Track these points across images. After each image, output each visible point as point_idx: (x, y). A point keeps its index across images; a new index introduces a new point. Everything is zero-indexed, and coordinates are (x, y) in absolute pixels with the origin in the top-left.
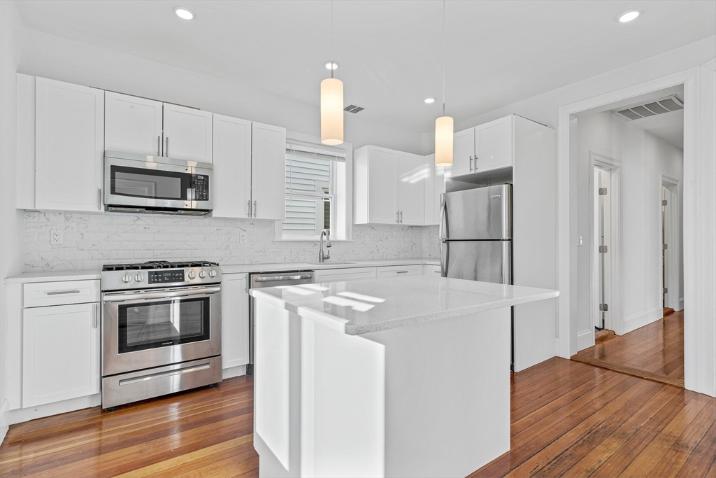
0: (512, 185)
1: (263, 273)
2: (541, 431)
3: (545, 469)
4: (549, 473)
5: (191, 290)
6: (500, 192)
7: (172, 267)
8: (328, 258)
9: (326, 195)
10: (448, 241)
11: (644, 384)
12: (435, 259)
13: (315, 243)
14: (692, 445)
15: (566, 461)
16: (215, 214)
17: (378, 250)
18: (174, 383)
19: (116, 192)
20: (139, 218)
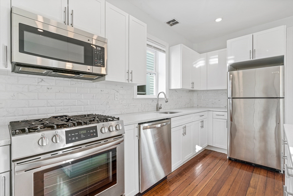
6: (279, 70)
8: (161, 108)
13: (153, 100)
17: (178, 103)
19: (25, 50)
20: (42, 80)
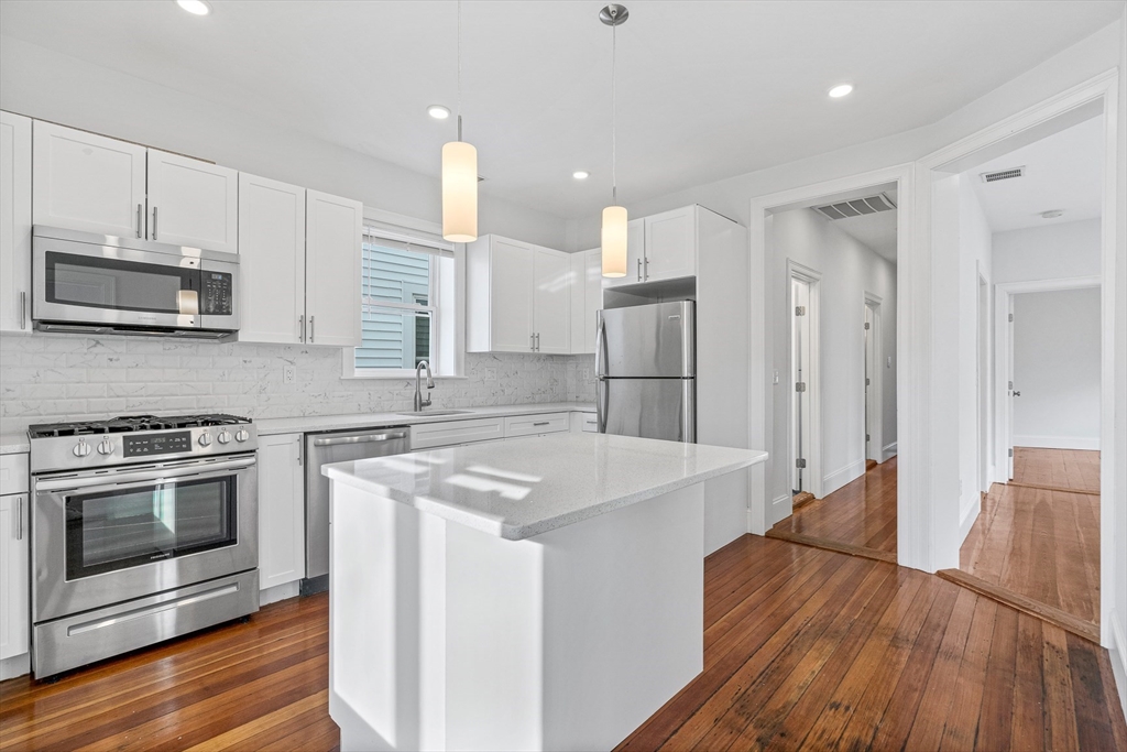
0: (695, 302)
1: (327, 432)
2: (739, 640)
3: (750, 691)
4: (755, 697)
5: (202, 465)
6: (679, 310)
7: (168, 427)
8: (429, 404)
9: (423, 308)
10: (606, 379)
11: (853, 563)
12: (585, 402)
13: (407, 381)
14: (912, 637)
15: (774, 677)
16: (242, 337)
17: (503, 391)
18: (165, 624)
19: (57, 297)
20: (98, 342)
